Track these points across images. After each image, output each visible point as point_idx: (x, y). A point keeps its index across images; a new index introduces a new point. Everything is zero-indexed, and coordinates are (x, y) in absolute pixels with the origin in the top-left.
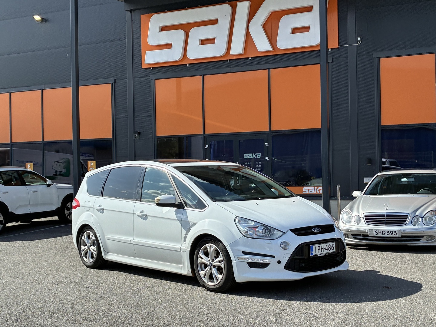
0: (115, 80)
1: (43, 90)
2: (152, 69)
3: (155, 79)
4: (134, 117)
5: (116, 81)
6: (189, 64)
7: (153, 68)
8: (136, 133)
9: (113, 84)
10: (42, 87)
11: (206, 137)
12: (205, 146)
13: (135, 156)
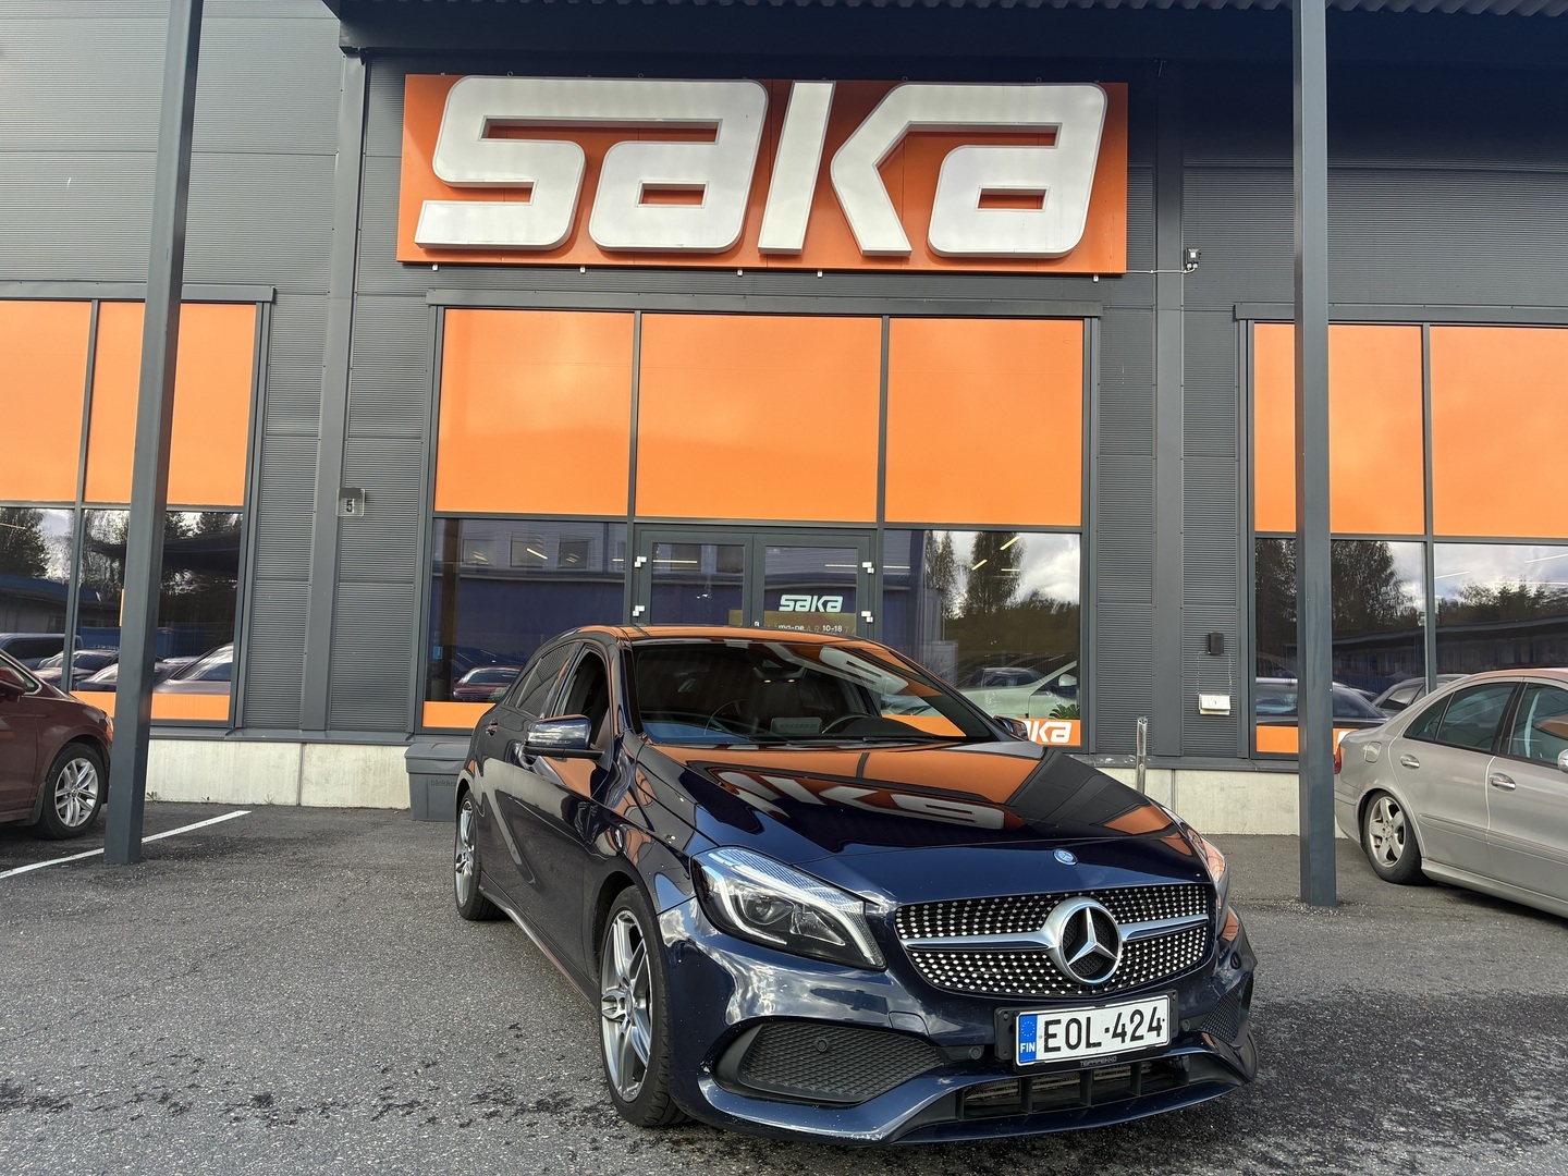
0: (274, 291)
2: (435, 268)
3: (444, 309)
4: (347, 433)
5: (279, 297)
6: (587, 267)
7: (441, 265)
8: (350, 492)
9: (267, 306)
11: (638, 527)
12: (634, 560)
13: (338, 579)
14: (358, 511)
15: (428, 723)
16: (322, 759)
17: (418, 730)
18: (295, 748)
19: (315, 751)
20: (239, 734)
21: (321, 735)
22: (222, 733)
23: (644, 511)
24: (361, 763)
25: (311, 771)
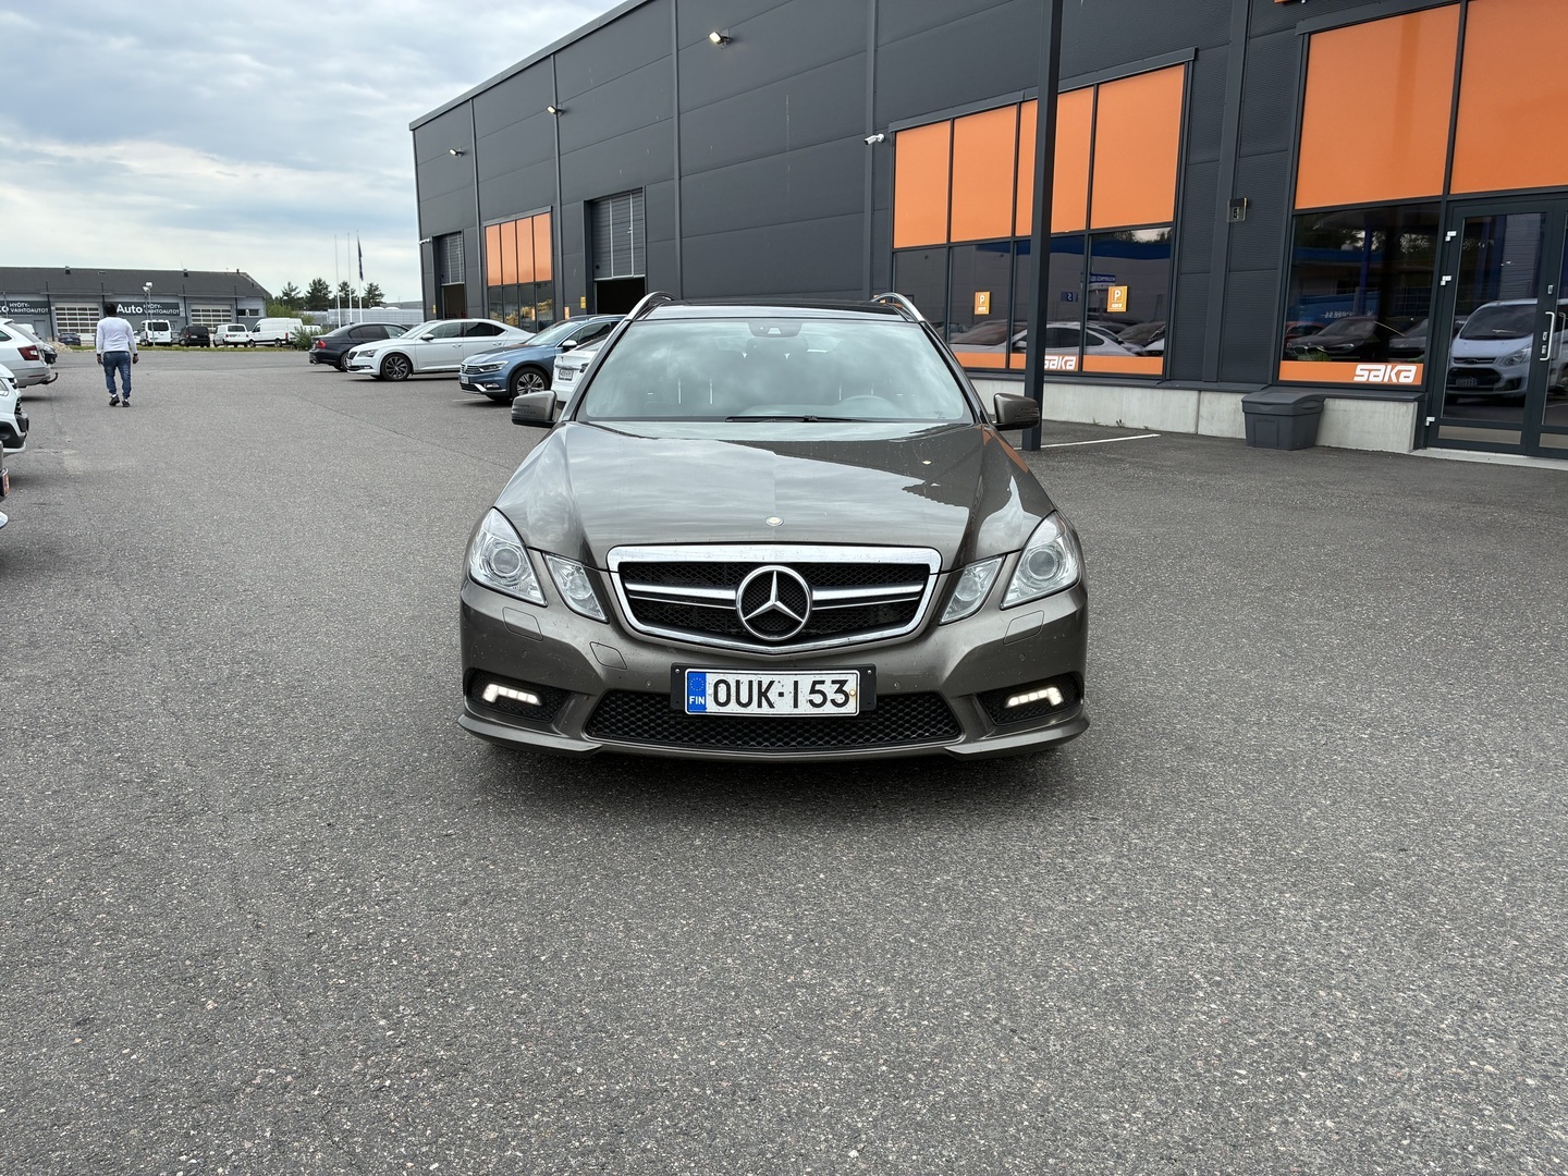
0: (1197, 50)
1: (1021, 103)
2: (1303, 1)
3: (1310, 34)
4: (1238, 156)
5: (1200, 53)
8: (1236, 203)
9: (1191, 63)
10: (1018, 96)
11: (1452, 205)
12: (1446, 235)
13: (1228, 270)
14: (1241, 215)
15: (1283, 377)
16: (1210, 403)
17: (1276, 383)
18: (1193, 395)
19: (1206, 396)
20: (1168, 384)
21: (1214, 386)
22: (1154, 383)
23: (1457, 189)
24: (1233, 406)
25: (1204, 411)
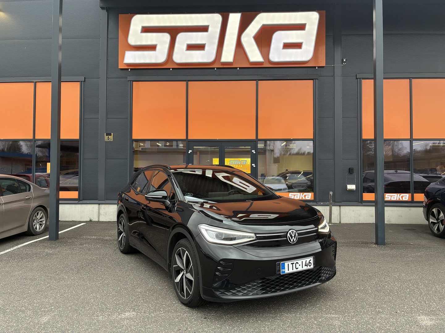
2: (129, 70)
3: (132, 82)
4: (107, 118)
5: (87, 79)
6: (172, 69)
7: (131, 69)
8: (108, 134)
9: (83, 82)
11: (189, 142)
12: (189, 151)
13: (107, 159)
14: (111, 139)
16: (104, 209)
18: (97, 206)
19: (102, 206)
20: (81, 202)
21: (103, 202)
22: (77, 202)
23: (190, 137)
24: (115, 209)
25: (101, 212)
